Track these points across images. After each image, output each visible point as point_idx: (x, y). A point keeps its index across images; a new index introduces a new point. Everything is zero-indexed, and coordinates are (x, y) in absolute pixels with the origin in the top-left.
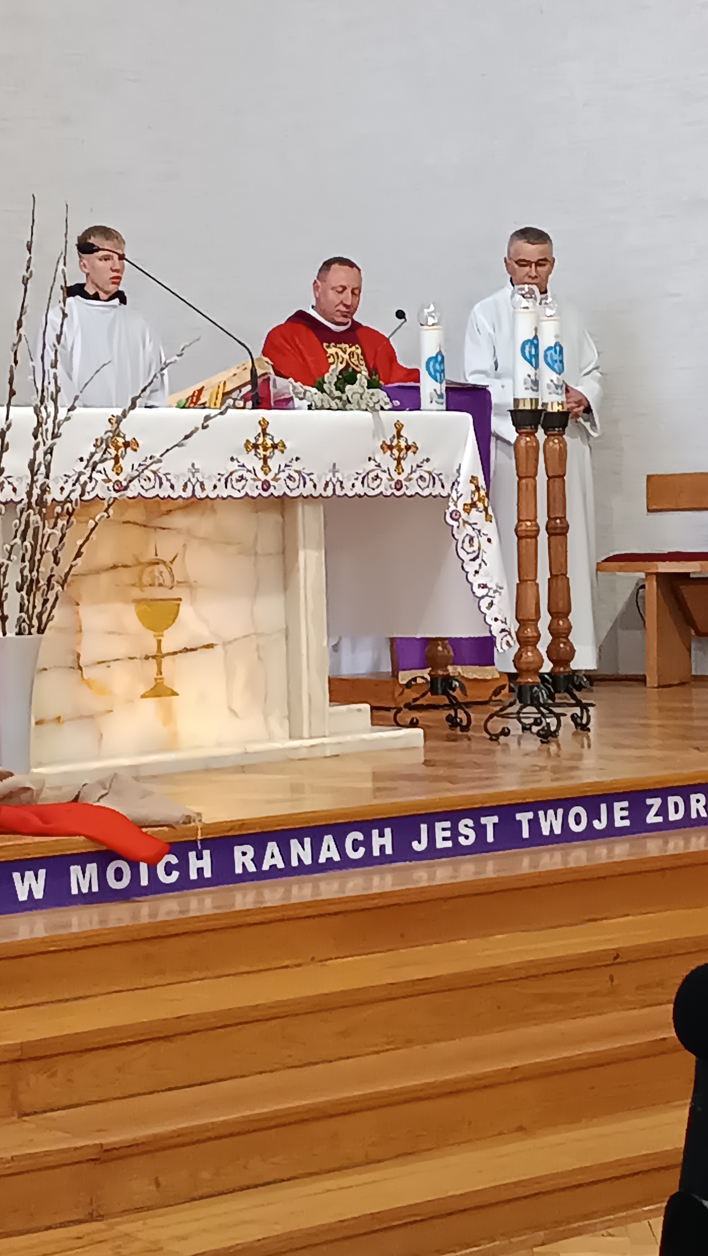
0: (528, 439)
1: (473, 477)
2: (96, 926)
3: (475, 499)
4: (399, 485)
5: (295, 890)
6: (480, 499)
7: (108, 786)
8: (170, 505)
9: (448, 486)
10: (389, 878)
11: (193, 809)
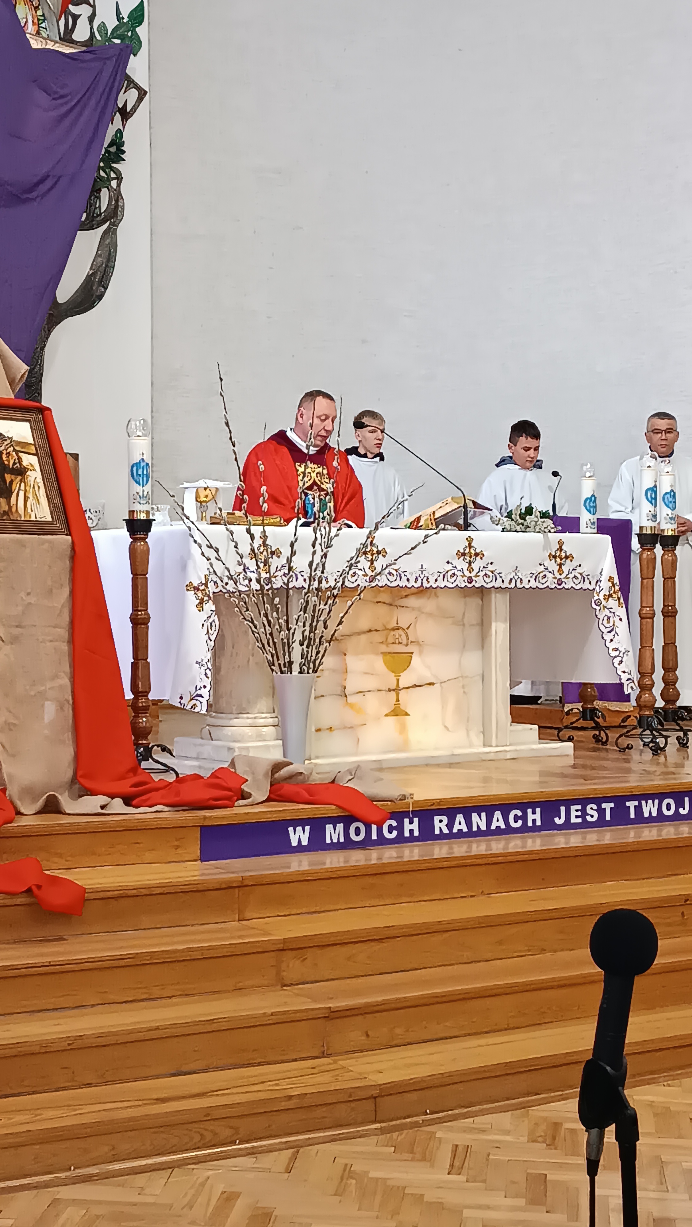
0: (649, 553)
1: (610, 577)
2: (342, 865)
3: (612, 592)
4: (560, 582)
5: (474, 846)
6: (615, 592)
7: (353, 773)
8: (408, 592)
9: (593, 583)
10: (538, 841)
11: (407, 791)
